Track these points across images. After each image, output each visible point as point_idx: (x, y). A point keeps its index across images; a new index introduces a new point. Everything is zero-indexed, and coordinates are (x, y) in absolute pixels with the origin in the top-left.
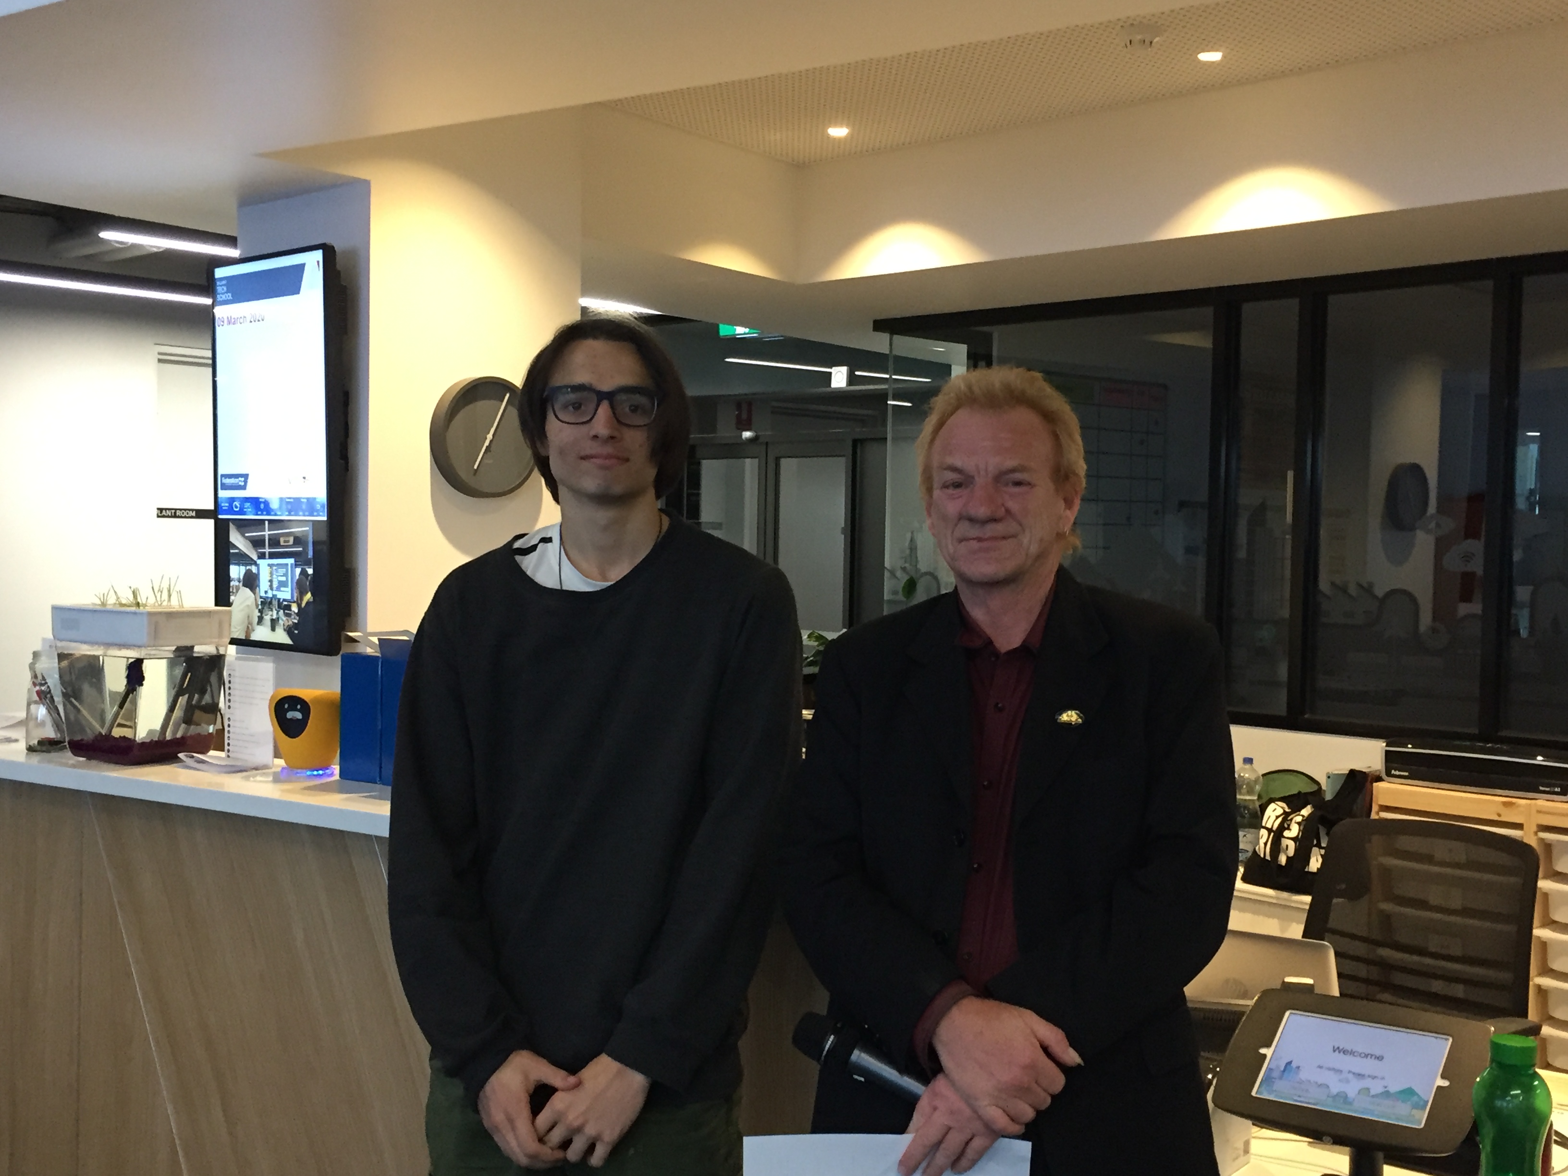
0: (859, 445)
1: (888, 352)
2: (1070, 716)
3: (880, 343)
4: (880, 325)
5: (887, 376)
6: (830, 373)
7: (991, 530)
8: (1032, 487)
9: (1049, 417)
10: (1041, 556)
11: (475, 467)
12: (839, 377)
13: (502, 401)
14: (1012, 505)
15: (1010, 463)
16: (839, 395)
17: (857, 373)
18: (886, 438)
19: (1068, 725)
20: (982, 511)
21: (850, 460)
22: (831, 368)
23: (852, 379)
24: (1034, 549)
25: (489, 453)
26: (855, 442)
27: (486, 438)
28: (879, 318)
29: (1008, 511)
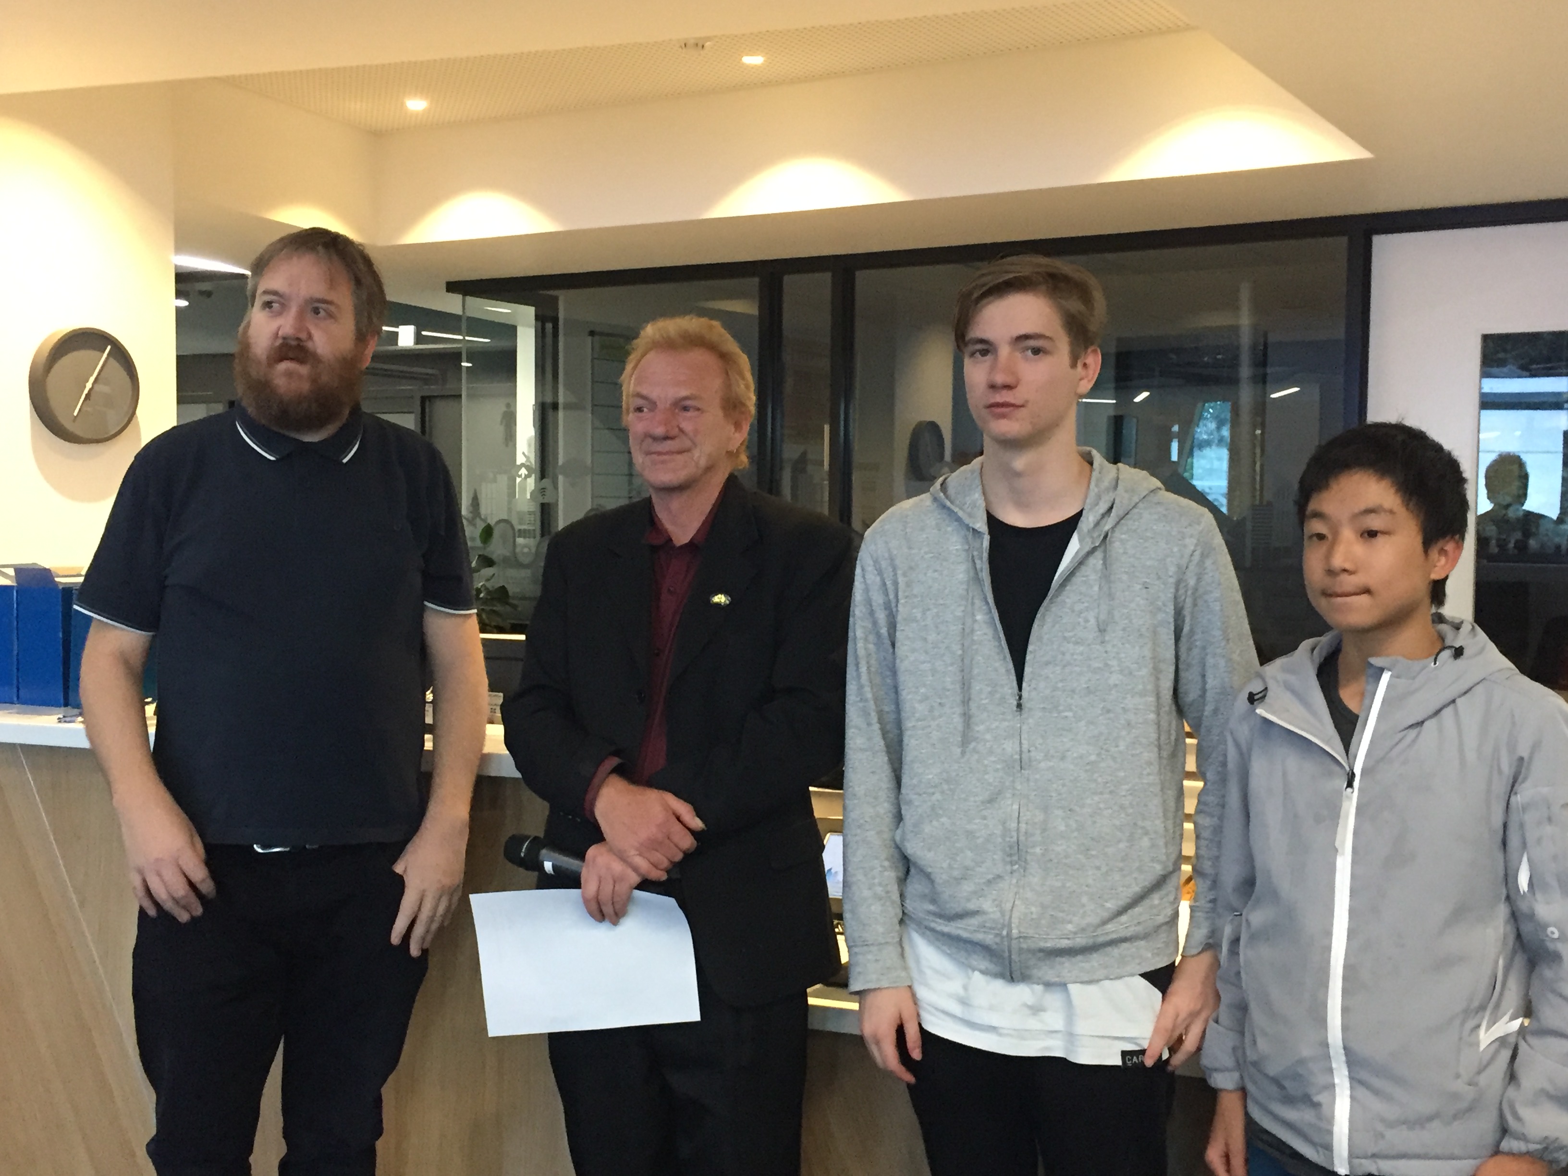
0: (427, 403)
1: (460, 313)
2: (720, 599)
3: (453, 304)
4: (453, 287)
5: (460, 337)
6: (397, 334)
7: (668, 445)
8: (702, 412)
9: (724, 357)
10: (709, 469)
11: (75, 414)
12: (406, 337)
13: (104, 352)
14: (687, 426)
15: (684, 393)
16: (407, 356)
17: (424, 333)
18: (460, 396)
19: (718, 605)
20: (660, 431)
21: (419, 416)
22: (398, 327)
23: (419, 339)
24: (703, 463)
25: (88, 401)
26: (424, 399)
27: (85, 387)
28: (452, 280)
29: (681, 431)
